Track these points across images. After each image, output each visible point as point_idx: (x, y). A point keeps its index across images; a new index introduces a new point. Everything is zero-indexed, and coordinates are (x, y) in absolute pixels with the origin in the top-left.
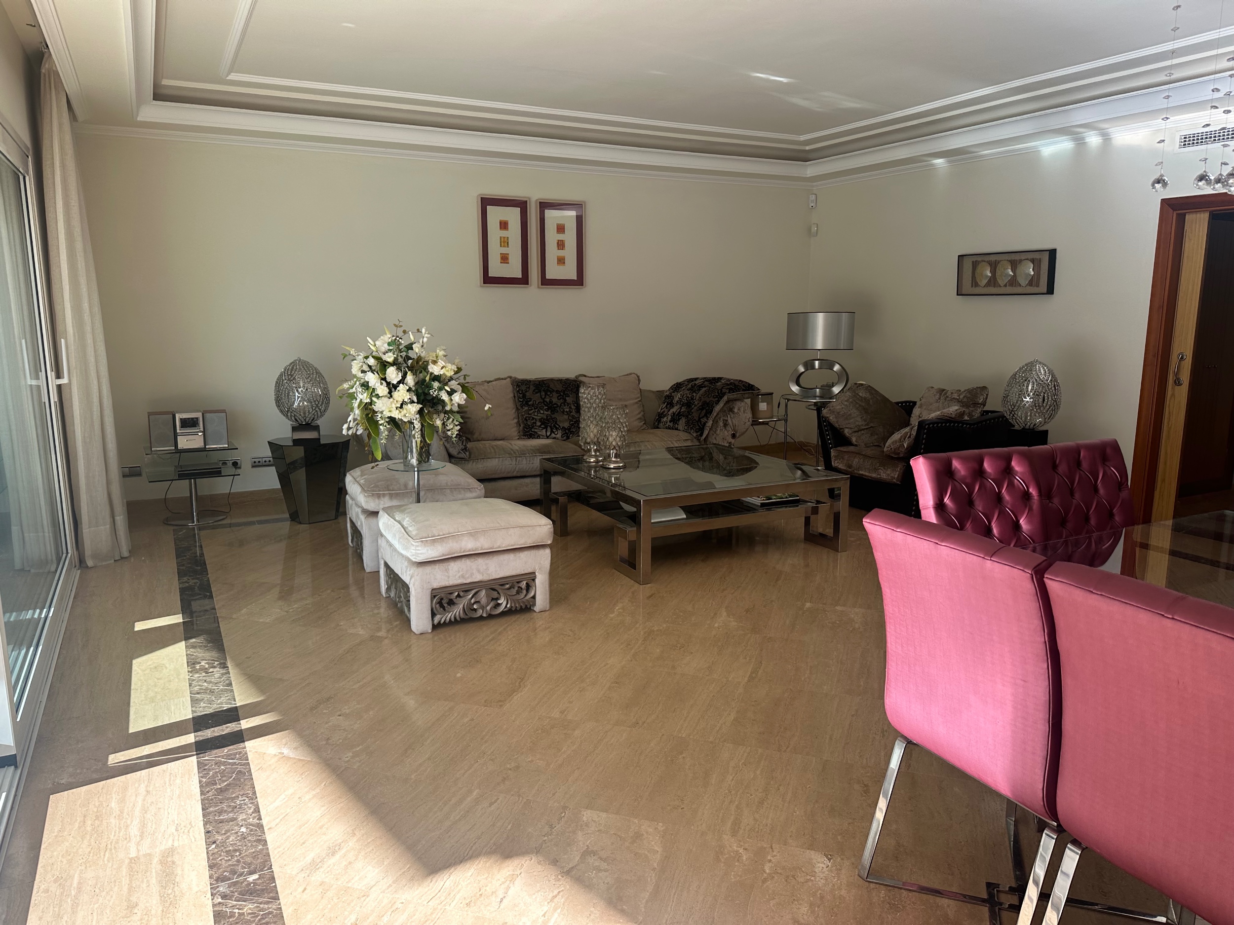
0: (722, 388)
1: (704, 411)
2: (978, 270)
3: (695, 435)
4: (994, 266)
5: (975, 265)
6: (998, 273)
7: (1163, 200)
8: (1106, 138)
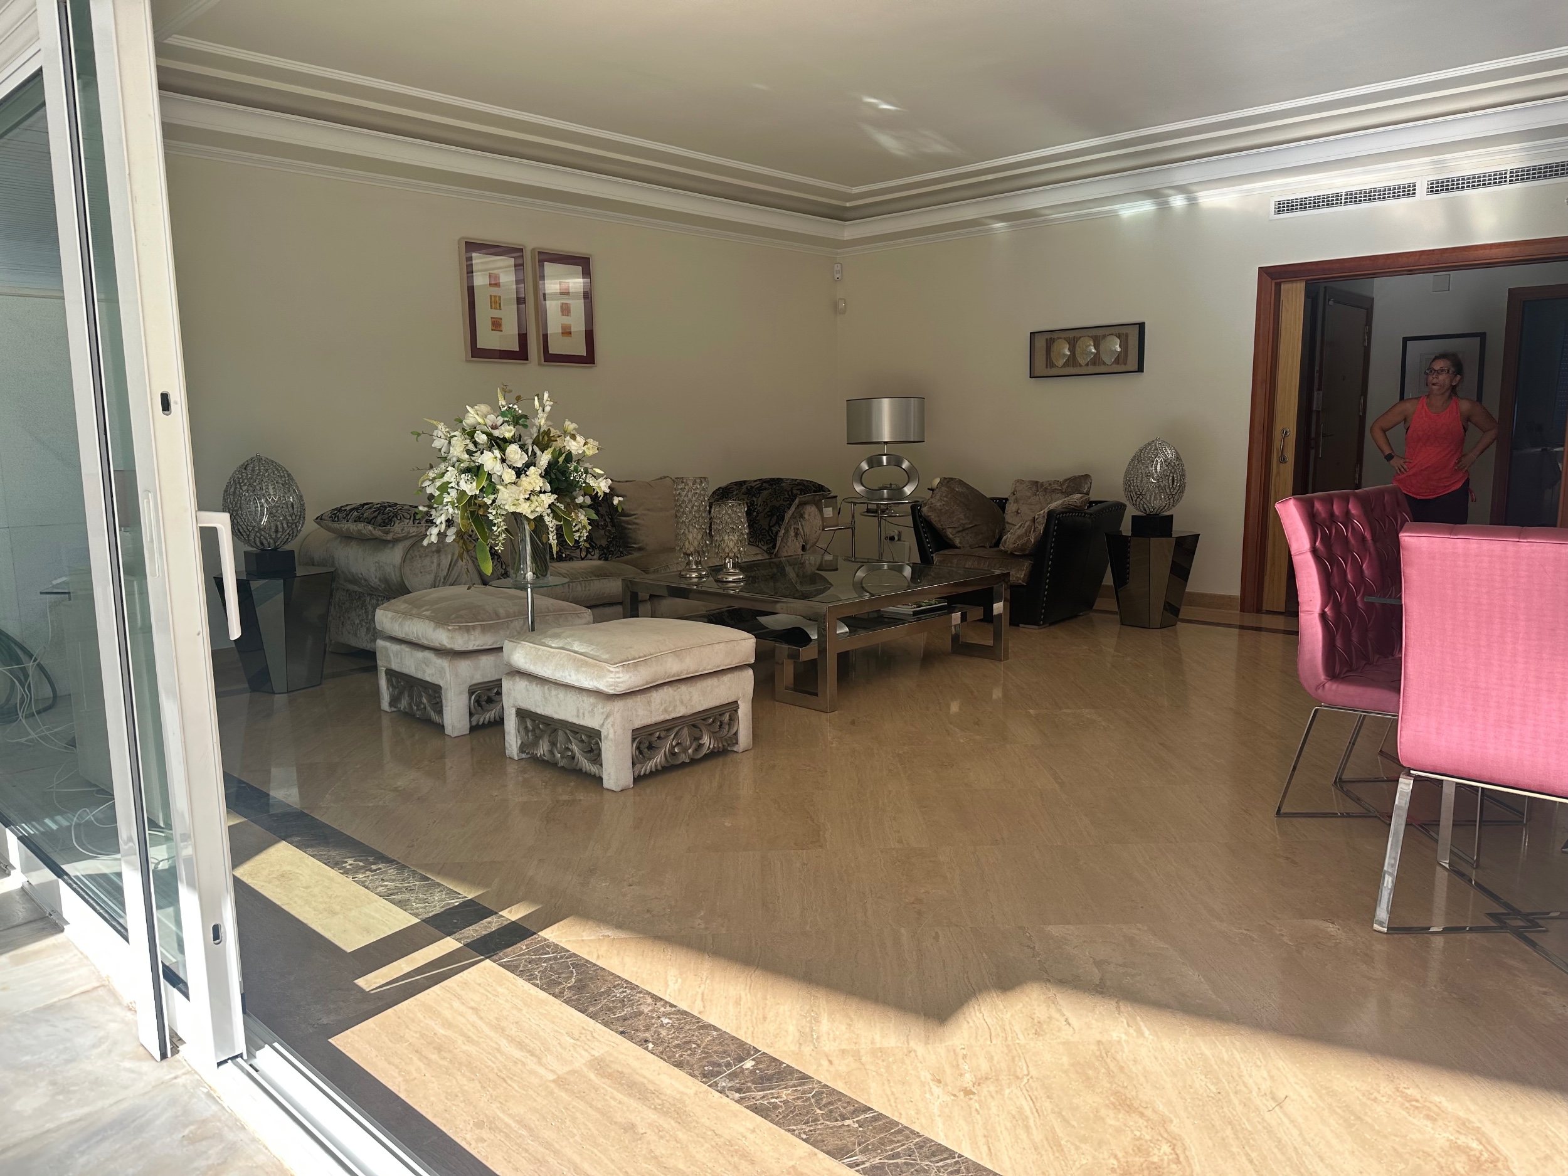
0: (792, 489)
1: (775, 517)
2: (1055, 347)
3: (765, 548)
4: (1073, 344)
5: (1050, 343)
6: (1078, 351)
7: (1260, 269)
8: (1192, 202)
